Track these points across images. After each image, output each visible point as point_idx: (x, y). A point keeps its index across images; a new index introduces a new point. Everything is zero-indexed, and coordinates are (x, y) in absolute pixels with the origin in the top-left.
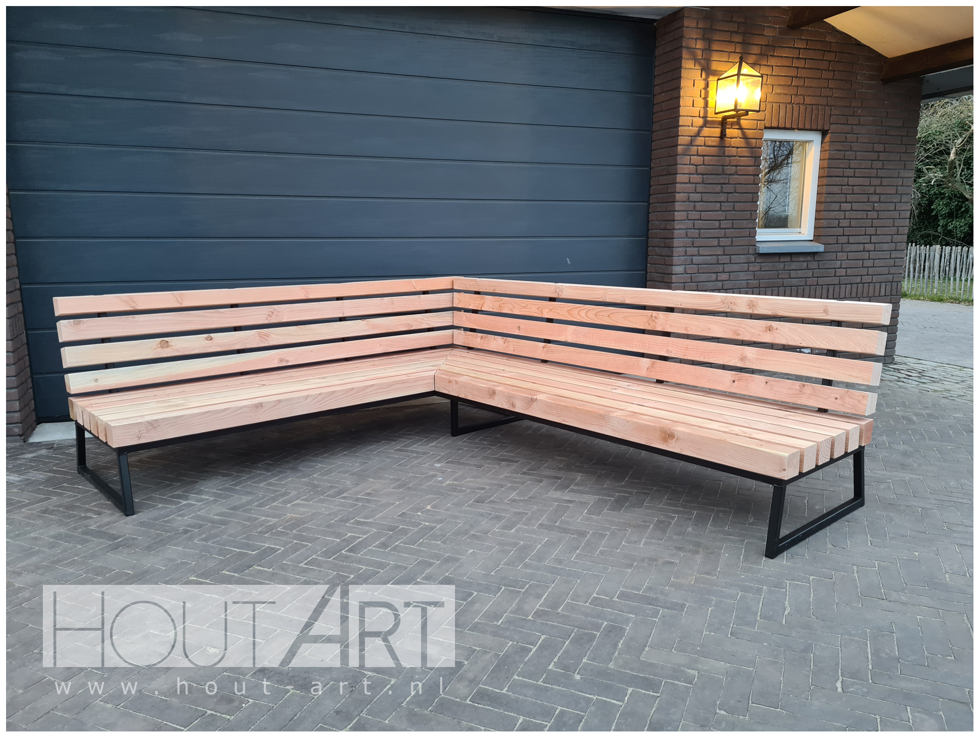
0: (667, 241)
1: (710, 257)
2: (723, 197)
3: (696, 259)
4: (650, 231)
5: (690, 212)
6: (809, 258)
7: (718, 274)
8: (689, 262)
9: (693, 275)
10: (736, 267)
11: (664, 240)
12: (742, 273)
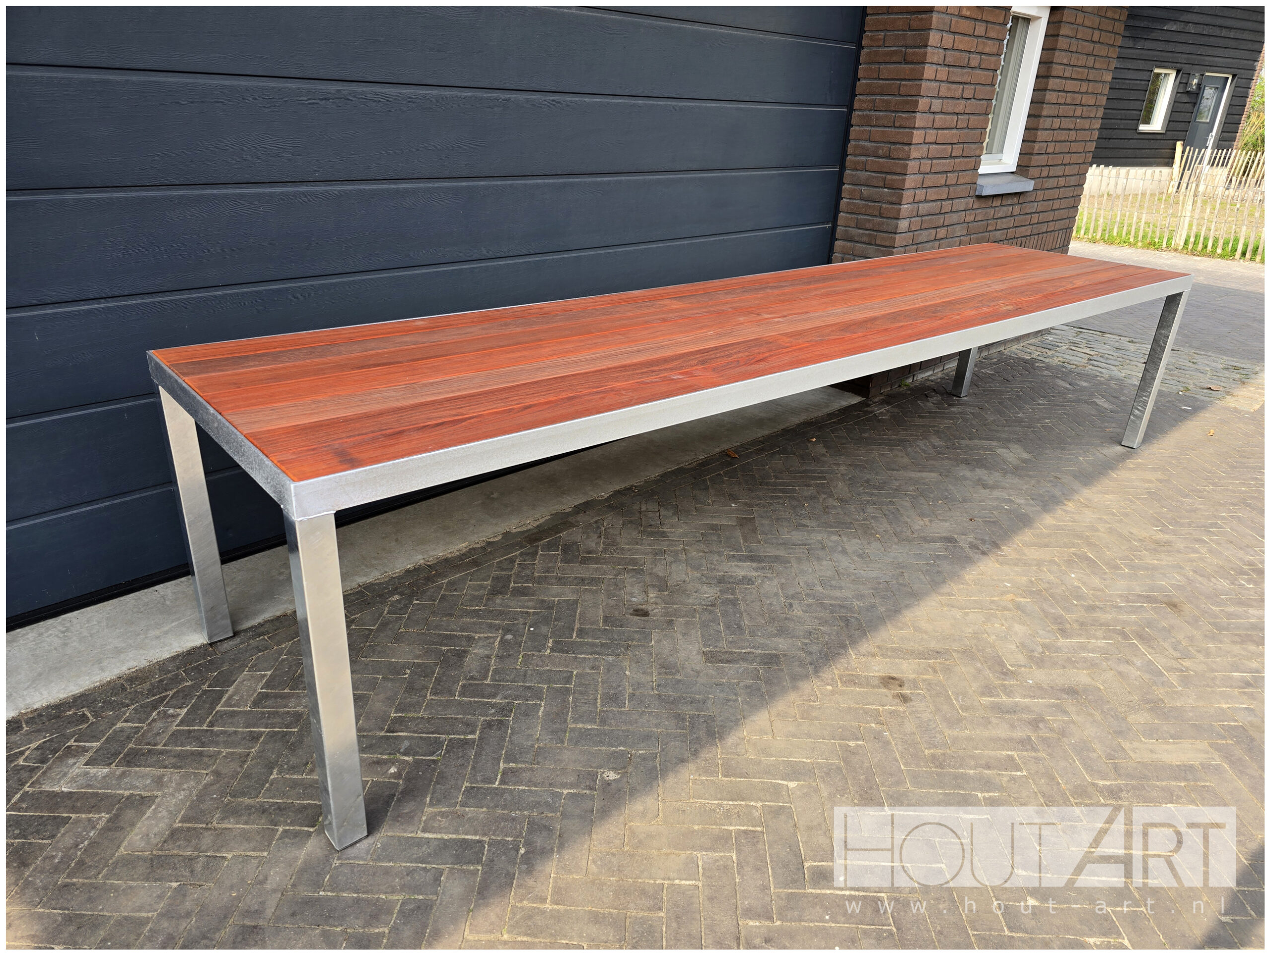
0: (889, 177)
1: (934, 204)
2: (960, 106)
3: (924, 208)
4: (849, 157)
5: (928, 131)
6: (1015, 200)
7: (938, 230)
8: (915, 213)
9: (916, 233)
10: (955, 218)
11: (883, 175)
12: (959, 226)
